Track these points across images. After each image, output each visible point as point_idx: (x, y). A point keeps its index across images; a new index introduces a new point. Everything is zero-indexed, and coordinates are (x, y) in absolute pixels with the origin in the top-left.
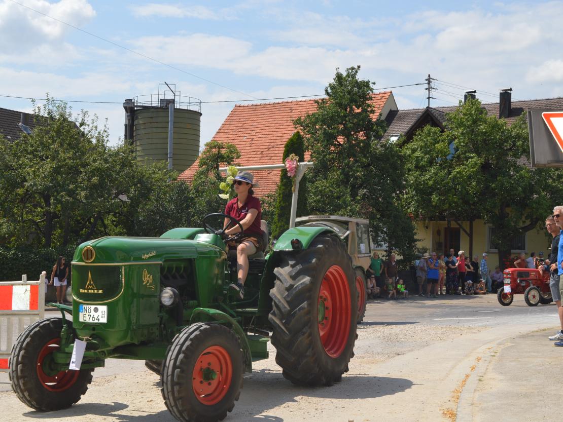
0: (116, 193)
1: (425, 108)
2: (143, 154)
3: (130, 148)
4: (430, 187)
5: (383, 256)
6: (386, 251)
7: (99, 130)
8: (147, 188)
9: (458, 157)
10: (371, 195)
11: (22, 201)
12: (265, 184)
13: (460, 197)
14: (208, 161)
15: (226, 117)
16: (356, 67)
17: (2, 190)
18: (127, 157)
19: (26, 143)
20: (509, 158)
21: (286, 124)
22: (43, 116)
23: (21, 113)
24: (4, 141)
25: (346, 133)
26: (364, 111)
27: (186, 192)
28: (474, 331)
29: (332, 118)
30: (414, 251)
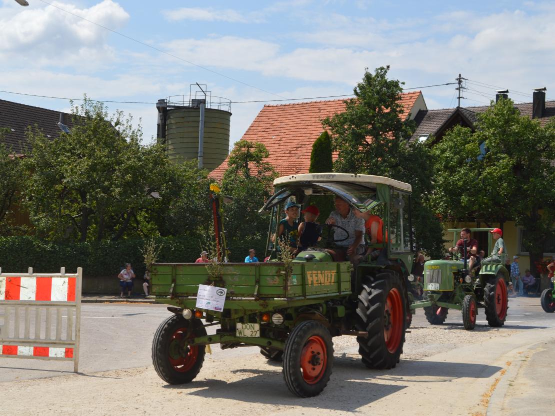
0: (148, 190)
1: (455, 107)
2: (174, 153)
3: (162, 147)
4: (459, 188)
7: (133, 129)
8: (178, 186)
9: (489, 158)
11: (60, 197)
13: (490, 198)
14: (237, 160)
15: (255, 117)
16: (385, 67)
17: (42, 186)
18: (159, 156)
19: (64, 141)
20: (543, 159)
21: (314, 124)
22: (80, 116)
23: (60, 112)
24: (44, 140)
25: (375, 134)
26: (393, 110)
28: (504, 335)
29: (361, 118)
30: (442, 252)
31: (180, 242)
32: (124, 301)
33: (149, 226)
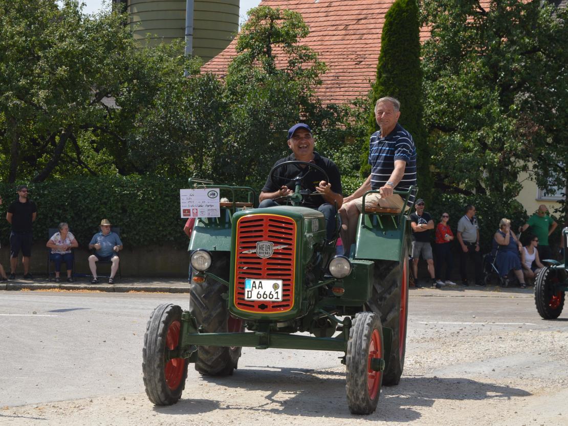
0: (97, 93)
2: (142, 28)
3: (121, 18)
5: (556, 211)
6: (561, 202)
8: (148, 87)
10: (537, 103)
12: (352, 82)
14: (252, 42)
18: (116, 32)
27: (216, 94)
31: (153, 185)
32: (54, 287)
33: (99, 156)
